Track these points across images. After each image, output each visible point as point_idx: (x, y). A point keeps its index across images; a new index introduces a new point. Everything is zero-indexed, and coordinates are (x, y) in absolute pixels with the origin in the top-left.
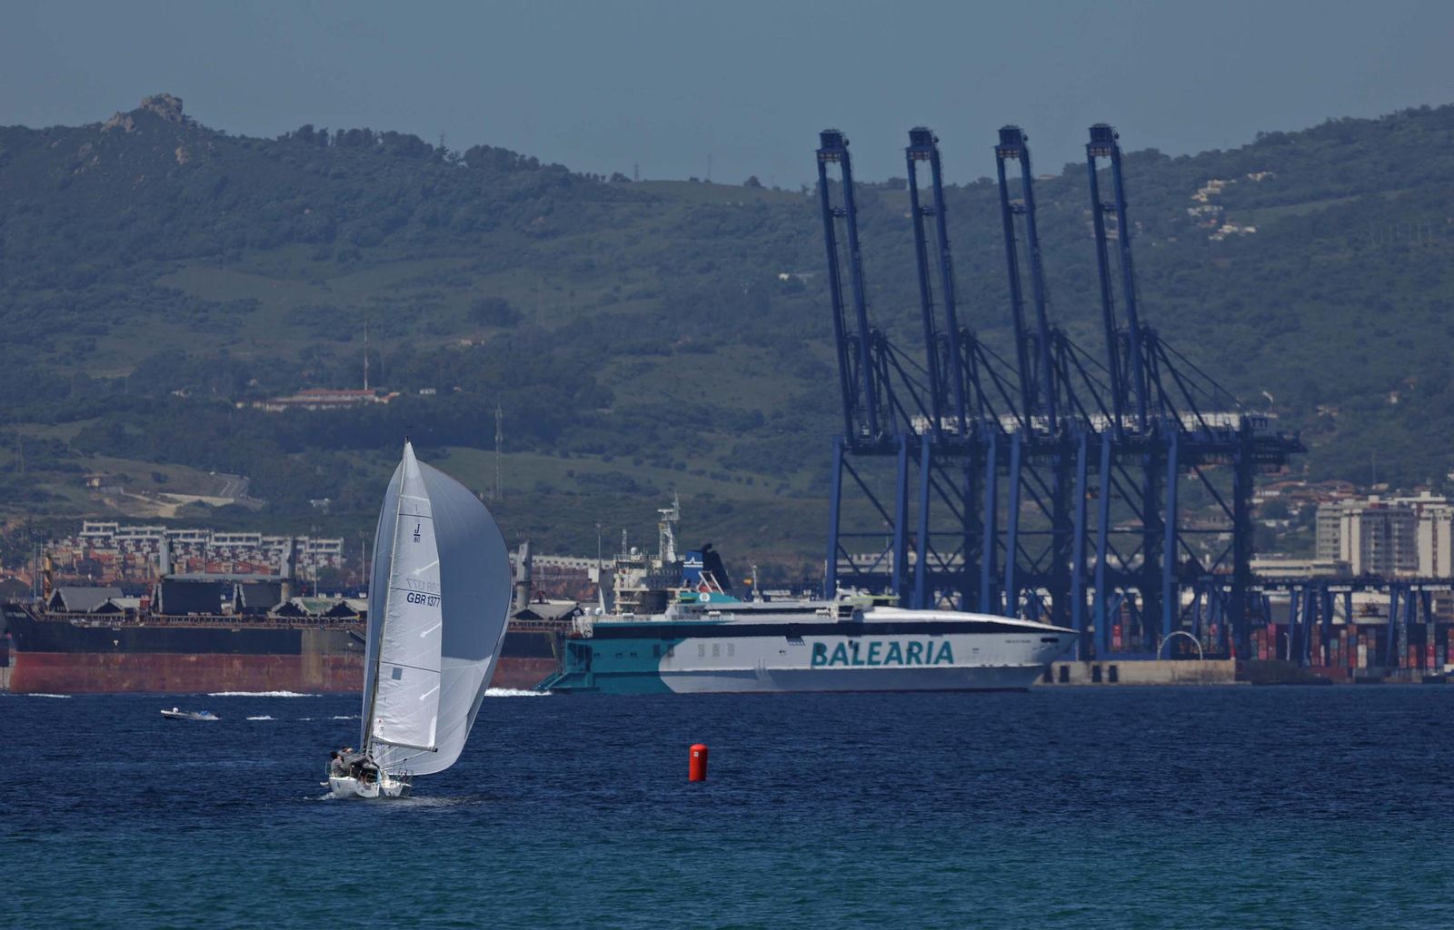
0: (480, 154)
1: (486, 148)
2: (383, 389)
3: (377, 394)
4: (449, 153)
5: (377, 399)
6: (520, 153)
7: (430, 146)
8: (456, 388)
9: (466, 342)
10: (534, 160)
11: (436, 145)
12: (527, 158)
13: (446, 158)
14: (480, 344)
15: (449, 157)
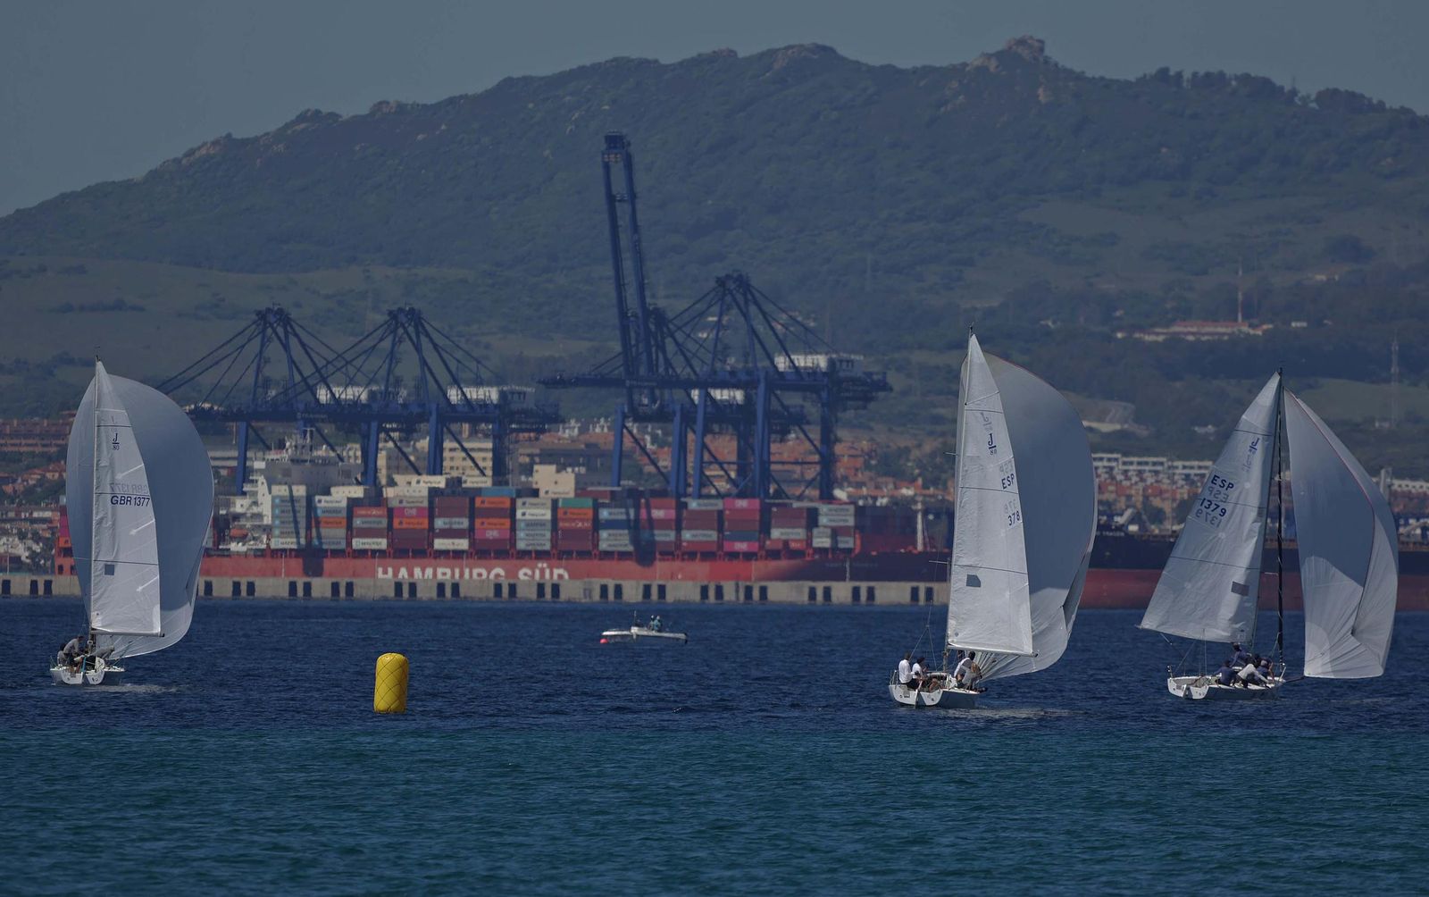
0: (1330, 97)
1: (1335, 92)
2: (1255, 321)
3: (1251, 326)
4: (1300, 95)
5: (1252, 332)
6: (1367, 95)
7: (1282, 88)
8: (1326, 321)
9: (1321, 277)
10: (1381, 104)
11: (1287, 88)
12: (1375, 101)
13: (1296, 99)
14: (1334, 279)
15: (1300, 99)
